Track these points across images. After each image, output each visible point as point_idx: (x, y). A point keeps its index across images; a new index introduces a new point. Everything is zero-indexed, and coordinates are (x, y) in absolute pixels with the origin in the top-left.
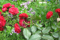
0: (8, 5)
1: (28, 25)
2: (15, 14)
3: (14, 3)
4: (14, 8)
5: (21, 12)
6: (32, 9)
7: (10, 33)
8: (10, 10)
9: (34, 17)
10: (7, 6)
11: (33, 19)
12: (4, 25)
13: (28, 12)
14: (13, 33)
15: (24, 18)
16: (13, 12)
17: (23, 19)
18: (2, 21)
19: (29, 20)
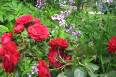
0: (27, 18)
1: (68, 64)
2: (40, 38)
3: (40, 13)
4: (38, 27)
5: (53, 32)
6: (73, 25)
7: (28, 74)
8: (31, 30)
9: (81, 49)
10: (26, 21)
11: (79, 53)
12: (14, 63)
13: (67, 31)
14: (33, 73)
15: (60, 48)
16: (36, 34)
17: (57, 50)
18: (12, 53)
19: (70, 54)
